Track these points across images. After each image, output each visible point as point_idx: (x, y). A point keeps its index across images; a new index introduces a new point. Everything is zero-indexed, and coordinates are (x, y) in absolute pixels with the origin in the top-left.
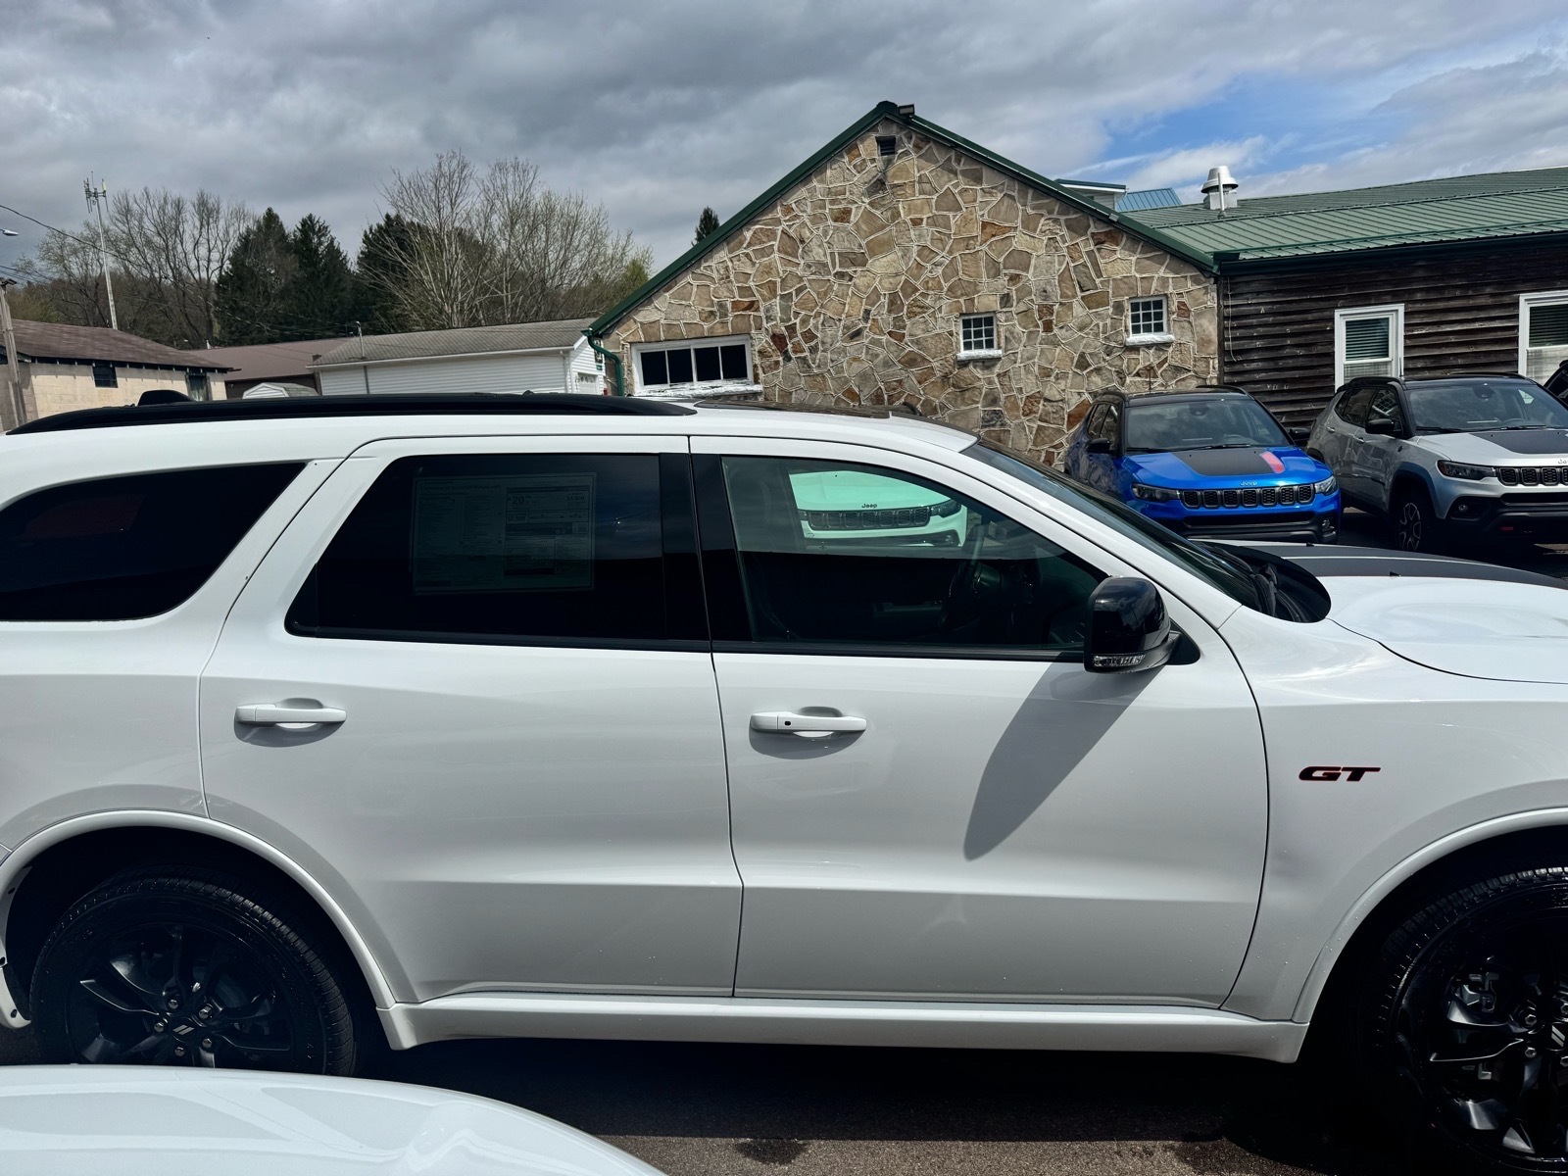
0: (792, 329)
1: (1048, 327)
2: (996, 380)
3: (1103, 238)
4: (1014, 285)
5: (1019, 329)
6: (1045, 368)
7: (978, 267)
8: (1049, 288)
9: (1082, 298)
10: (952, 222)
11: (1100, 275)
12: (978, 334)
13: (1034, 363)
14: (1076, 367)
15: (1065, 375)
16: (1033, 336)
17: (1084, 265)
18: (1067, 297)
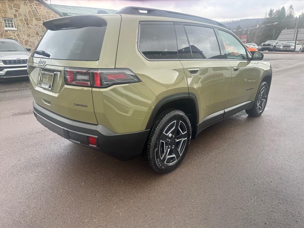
1: (28, 24)
2: (16, 36)
3: (38, 5)
4: (17, 12)
5: (20, 24)
6: (28, 34)
7: (6, 6)
8: (26, 14)
9: (35, 18)
11: (38, 14)
12: (9, 24)
13: (26, 33)
14: (36, 34)
15: (34, 36)
16: (24, 26)
17: (34, 10)
18: (31, 17)
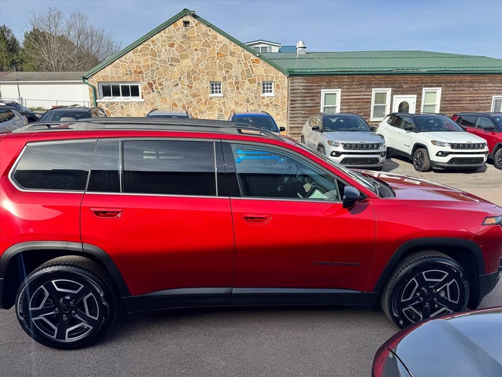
0: (154, 82)
1: (238, 88)
2: (221, 104)
3: (255, 61)
4: (227, 74)
5: (228, 88)
6: (236, 102)
7: (216, 67)
8: (238, 75)
9: (248, 80)
10: (208, 51)
11: (253, 73)
12: (216, 88)
13: (233, 100)
14: (246, 102)
15: (242, 105)
16: (233, 91)
17: (249, 69)
18: (243, 79)
